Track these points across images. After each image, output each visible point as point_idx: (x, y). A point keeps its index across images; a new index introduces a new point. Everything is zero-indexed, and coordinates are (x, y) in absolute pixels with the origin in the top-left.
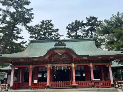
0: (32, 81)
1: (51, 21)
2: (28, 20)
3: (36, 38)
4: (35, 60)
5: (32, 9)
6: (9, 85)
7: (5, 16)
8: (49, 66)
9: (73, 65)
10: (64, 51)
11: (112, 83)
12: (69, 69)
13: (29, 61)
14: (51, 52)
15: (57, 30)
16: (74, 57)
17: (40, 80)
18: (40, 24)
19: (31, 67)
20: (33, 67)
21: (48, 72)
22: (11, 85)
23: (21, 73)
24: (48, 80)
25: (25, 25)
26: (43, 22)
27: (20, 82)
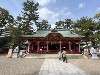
0: (39, 49)
1: (47, 20)
2: (37, 18)
3: (40, 28)
4: (41, 39)
5: (39, 13)
6: (27, 51)
7: (25, 16)
8: (48, 42)
9: (60, 42)
10: (56, 35)
11: (80, 52)
12: (58, 44)
13: (38, 39)
14: (50, 35)
15: (50, 25)
16: (62, 38)
17: (43, 49)
18: (42, 22)
19: (38, 42)
20: (40, 42)
21: (47, 45)
22: (28, 51)
23: (33, 45)
24: (47, 49)
25: (35, 21)
26: (43, 21)
27: (33, 50)
